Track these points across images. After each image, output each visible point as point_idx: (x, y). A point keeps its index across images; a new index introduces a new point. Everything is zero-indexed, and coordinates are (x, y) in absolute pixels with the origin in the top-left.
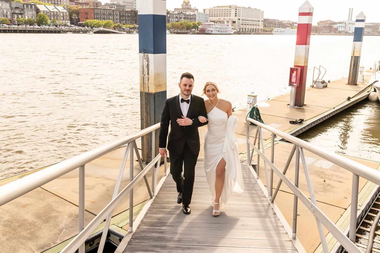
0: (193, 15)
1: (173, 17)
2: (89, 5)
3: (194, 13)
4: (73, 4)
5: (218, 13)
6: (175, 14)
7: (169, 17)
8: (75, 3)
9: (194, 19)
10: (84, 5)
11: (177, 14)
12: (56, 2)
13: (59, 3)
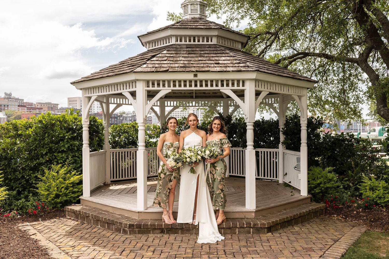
0: (149, 117)
1: (126, 120)
2: (42, 110)
3: (150, 115)
4: (25, 109)
5: (177, 115)
6: (129, 117)
7: (122, 120)
8: (27, 108)
9: (150, 121)
10: (37, 110)
11: (131, 117)
12: (3, 108)
13: (6, 108)
